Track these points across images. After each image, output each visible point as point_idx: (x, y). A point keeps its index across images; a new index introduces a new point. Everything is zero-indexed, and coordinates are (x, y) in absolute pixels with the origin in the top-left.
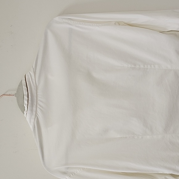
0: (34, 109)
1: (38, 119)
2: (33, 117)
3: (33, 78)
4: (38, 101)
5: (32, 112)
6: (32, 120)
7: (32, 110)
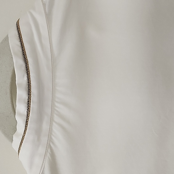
0: (45, 126)
1: (53, 155)
2: (42, 150)
3: (44, 32)
4: (57, 104)
5: (39, 139)
6: (38, 161)
7: (38, 132)
